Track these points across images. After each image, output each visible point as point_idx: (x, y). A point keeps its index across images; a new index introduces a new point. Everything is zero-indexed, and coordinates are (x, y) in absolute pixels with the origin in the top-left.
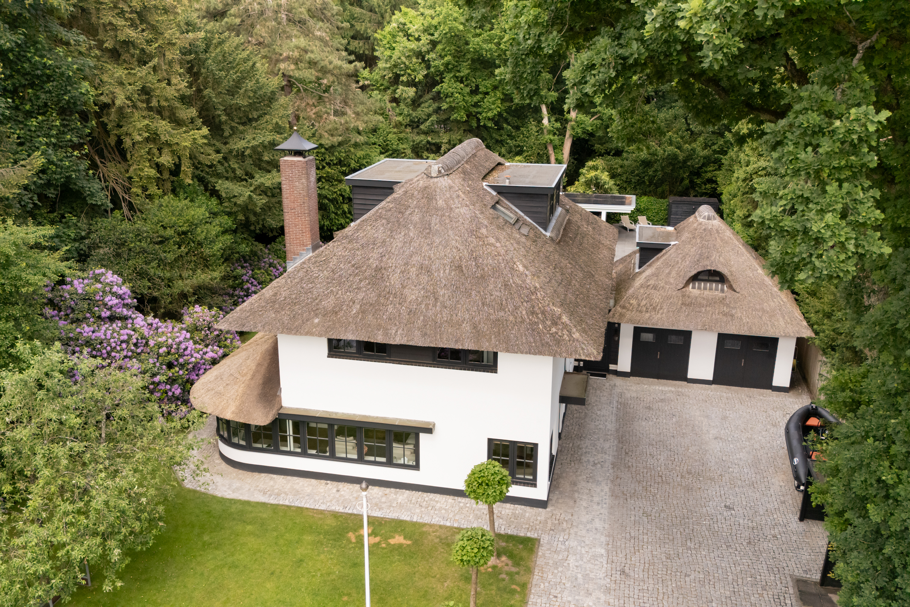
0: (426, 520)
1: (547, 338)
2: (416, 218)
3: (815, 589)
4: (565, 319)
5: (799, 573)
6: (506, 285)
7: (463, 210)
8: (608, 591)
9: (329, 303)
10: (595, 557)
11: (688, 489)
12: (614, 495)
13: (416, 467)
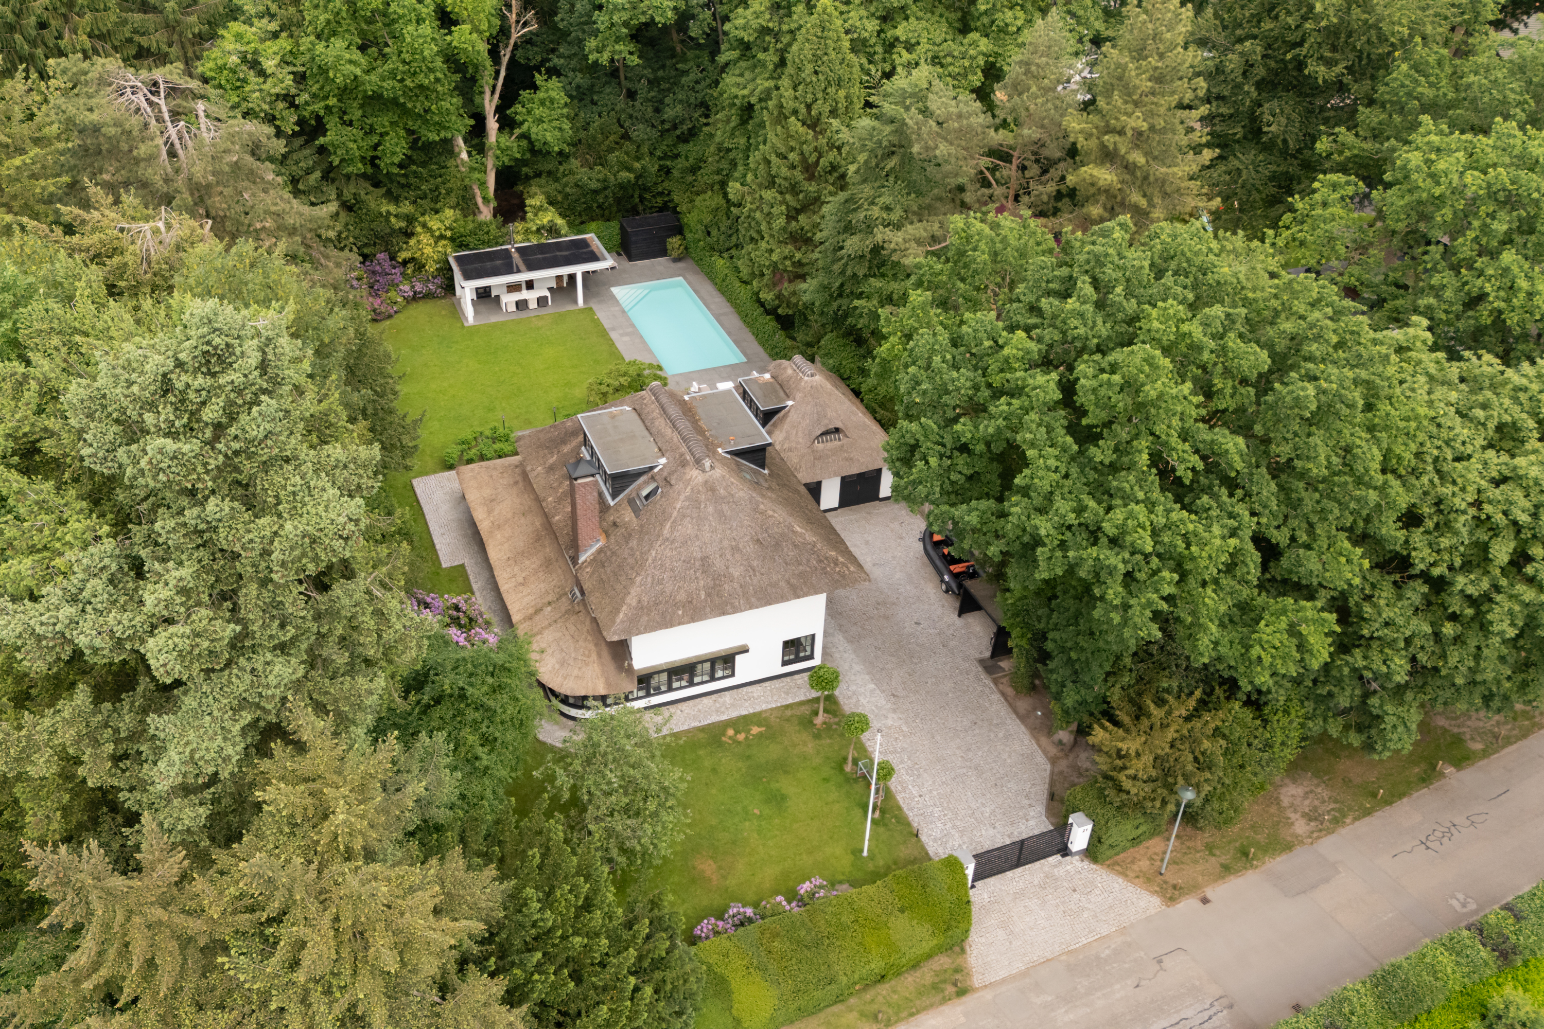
0: (758, 709)
1: (836, 577)
2: (711, 509)
3: (990, 663)
4: (841, 559)
5: (978, 656)
6: (796, 546)
7: (741, 494)
8: (894, 711)
9: (682, 596)
10: (872, 691)
11: (886, 618)
12: (850, 642)
13: (733, 675)
